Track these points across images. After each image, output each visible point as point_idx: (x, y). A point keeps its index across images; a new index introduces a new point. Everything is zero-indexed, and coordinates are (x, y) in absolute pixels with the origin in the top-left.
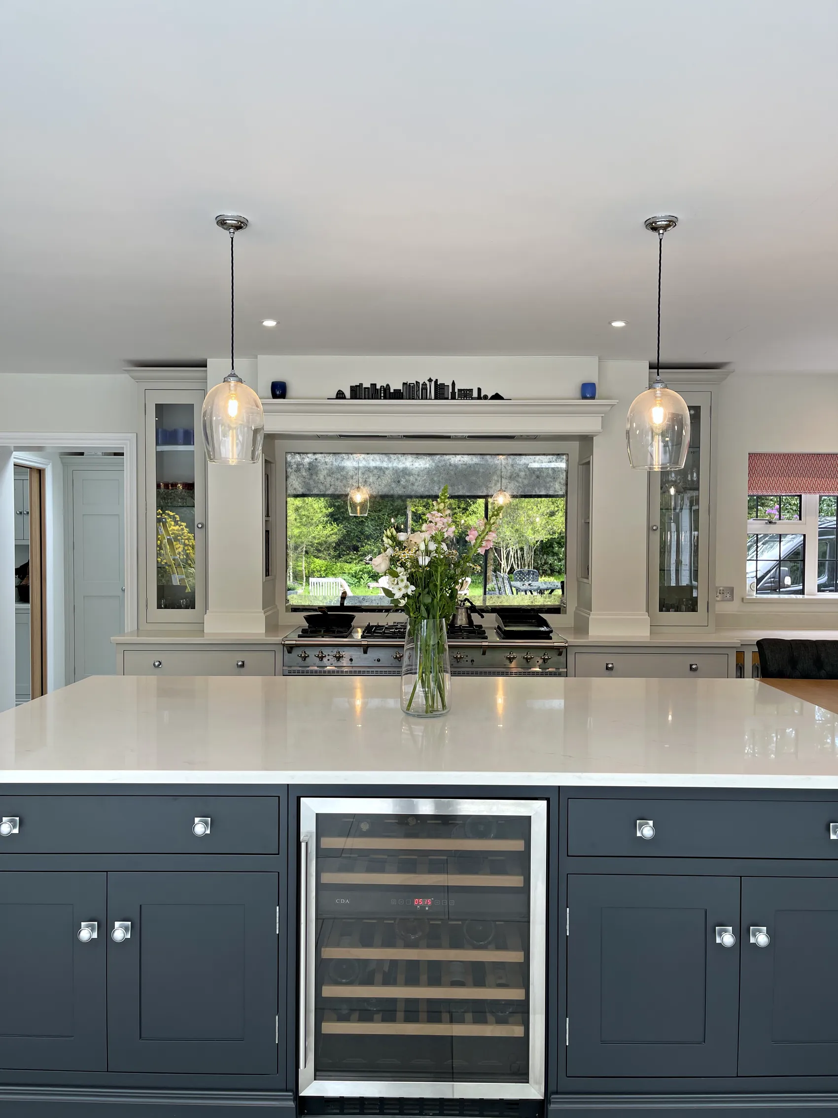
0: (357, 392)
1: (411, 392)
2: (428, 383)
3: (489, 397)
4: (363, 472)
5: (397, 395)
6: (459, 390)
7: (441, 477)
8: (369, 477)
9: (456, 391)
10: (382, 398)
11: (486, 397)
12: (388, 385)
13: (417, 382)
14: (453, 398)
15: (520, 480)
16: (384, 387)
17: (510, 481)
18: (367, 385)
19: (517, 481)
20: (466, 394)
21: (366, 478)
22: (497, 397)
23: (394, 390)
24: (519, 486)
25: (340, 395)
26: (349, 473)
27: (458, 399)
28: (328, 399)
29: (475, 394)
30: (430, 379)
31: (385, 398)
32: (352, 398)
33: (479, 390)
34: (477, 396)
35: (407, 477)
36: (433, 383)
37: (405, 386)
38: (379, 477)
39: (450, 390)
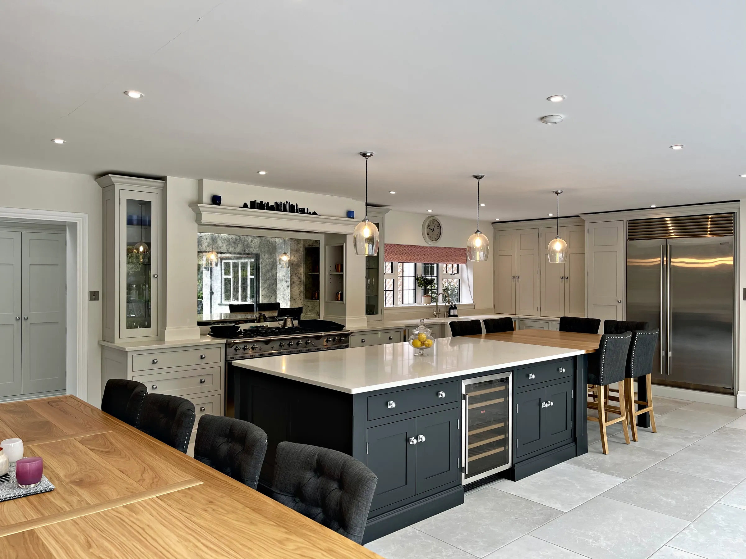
0: (254, 205)
1: (278, 207)
2: (286, 203)
3: (312, 213)
4: (226, 245)
5: (272, 208)
6: (299, 209)
7: (265, 249)
8: (229, 248)
9: (298, 209)
10: (265, 209)
11: (310, 213)
12: (268, 203)
13: (281, 202)
14: (297, 212)
15: (300, 252)
16: (266, 203)
17: (296, 253)
18: (258, 201)
19: (299, 253)
20: (302, 211)
21: (228, 249)
22: (315, 213)
23: (271, 205)
24: (300, 255)
25: (245, 206)
26: (219, 245)
27: (299, 213)
28: (240, 207)
29: (306, 211)
30: (287, 201)
31: (267, 209)
32: (251, 208)
33: (308, 209)
34: (306, 212)
35: (249, 249)
36: (288, 203)
37: (276, 204)
38: (235, 248)
39: (296, 208)
